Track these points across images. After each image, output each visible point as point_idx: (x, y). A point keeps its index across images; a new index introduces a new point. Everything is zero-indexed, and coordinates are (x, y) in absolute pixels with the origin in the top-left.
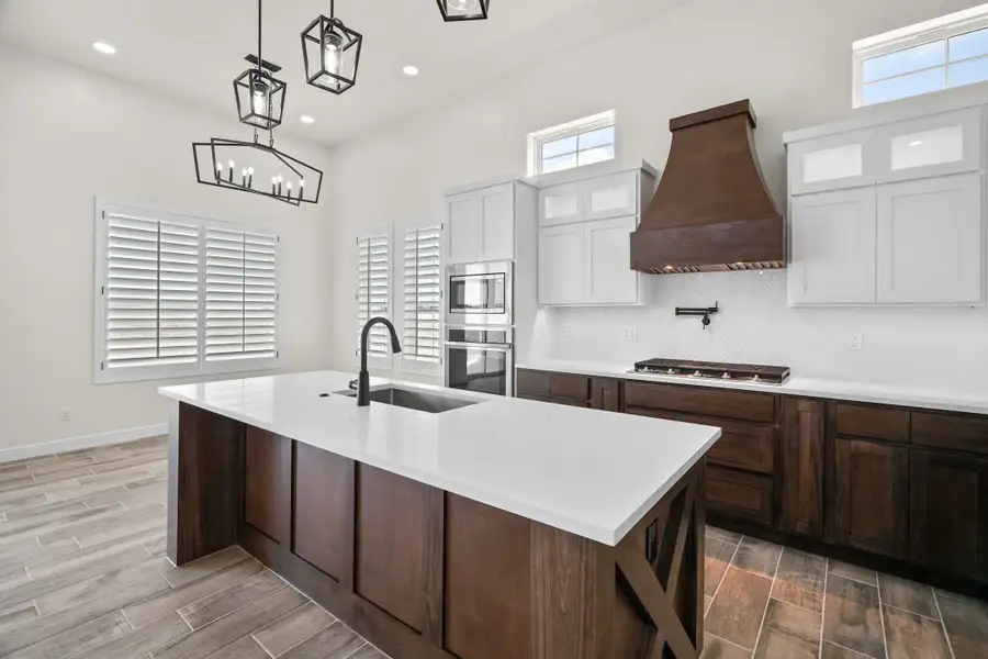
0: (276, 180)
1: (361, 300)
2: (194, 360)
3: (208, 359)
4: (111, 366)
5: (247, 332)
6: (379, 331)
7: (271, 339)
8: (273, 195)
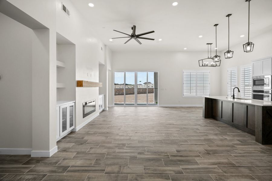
0: (212, 63)
1: (229, 84)
2: (195, 95)
3: (198, 95)
4: (185, 95)
5: (204, 90)
6: (236, 89)
7: (208, 92)
8: (211, 66)
